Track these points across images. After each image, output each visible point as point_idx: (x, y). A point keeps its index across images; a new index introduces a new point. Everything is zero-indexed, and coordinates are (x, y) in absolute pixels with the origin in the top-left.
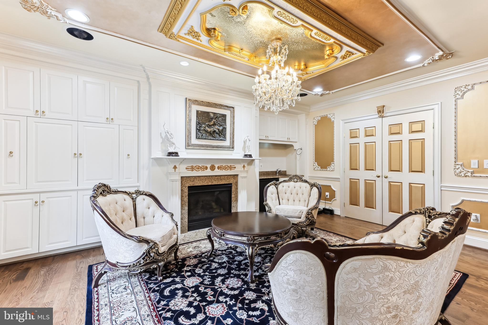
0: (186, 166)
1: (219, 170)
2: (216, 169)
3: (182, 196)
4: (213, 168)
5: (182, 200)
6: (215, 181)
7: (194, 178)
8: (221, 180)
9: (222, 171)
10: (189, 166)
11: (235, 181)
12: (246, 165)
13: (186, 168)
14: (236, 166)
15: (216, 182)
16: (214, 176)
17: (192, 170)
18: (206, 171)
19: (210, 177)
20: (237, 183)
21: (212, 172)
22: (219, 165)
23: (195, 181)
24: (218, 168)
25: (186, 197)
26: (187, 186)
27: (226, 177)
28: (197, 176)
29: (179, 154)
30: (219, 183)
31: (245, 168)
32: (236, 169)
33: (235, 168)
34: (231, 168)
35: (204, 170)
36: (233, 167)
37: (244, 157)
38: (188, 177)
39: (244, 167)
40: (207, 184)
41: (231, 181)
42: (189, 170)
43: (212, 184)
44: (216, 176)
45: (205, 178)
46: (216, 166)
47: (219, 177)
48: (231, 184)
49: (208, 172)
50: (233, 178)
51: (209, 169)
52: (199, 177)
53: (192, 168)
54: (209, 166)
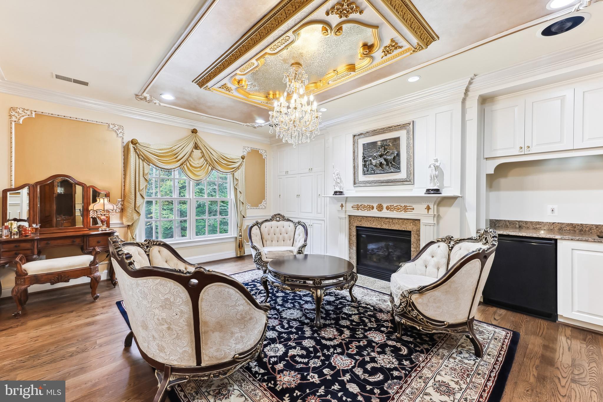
0: (352, 205)
1: (388, 211)
2: (385, 210)
3: (350, 235)
4: (380, 208)
5: (350, 239)
6: (386, 224)
7: (361, 217)
8: (394, 224)
9: (392, 212)
10: (355, 205)
11: (415, 228)
12: (431, 206)
13: (352, 207)
14: (414, 206)
15: (387, 226)
16: (383, 218)
17: (358, 210)
18: (372, 211)
19: (379, 219)
20: (418, 231)
21: (380, 212)
22: (389, 205)
23: (362, 221)
24: (388, 208)
25: (354, 236)
26: (355, 226)
27: (401, 221)
28: (365, 216)
29: (344, 193)
30: (390, 228)
31: (430, 210)
32: (414, 212)
33: (413, 209)
34: (406, 209)
35: (370, 210)
36: (409, 208)
37: (425, 193)
38: (356, 216)
39: (428, 208)
40: (375, 227)
41: (408, 227)
42: (355, 209)
43: (382, 228)
44: (387, 218)
45: (374, 219)
46: (385, 206)
47: (391, 221)
48: (410, 232)
49: (375, 213)
50: (411, 224)
51: (375, 210)
52: (366, 217)
53: (358, 208)
54: (375, 205)
